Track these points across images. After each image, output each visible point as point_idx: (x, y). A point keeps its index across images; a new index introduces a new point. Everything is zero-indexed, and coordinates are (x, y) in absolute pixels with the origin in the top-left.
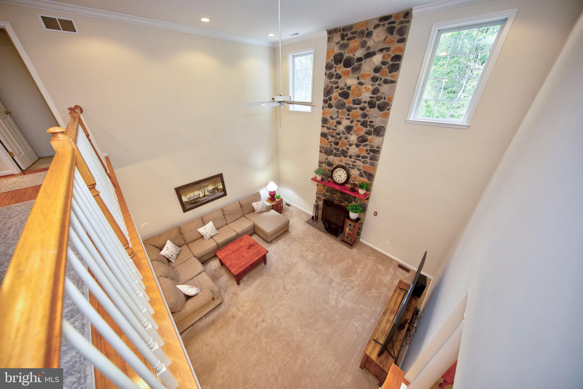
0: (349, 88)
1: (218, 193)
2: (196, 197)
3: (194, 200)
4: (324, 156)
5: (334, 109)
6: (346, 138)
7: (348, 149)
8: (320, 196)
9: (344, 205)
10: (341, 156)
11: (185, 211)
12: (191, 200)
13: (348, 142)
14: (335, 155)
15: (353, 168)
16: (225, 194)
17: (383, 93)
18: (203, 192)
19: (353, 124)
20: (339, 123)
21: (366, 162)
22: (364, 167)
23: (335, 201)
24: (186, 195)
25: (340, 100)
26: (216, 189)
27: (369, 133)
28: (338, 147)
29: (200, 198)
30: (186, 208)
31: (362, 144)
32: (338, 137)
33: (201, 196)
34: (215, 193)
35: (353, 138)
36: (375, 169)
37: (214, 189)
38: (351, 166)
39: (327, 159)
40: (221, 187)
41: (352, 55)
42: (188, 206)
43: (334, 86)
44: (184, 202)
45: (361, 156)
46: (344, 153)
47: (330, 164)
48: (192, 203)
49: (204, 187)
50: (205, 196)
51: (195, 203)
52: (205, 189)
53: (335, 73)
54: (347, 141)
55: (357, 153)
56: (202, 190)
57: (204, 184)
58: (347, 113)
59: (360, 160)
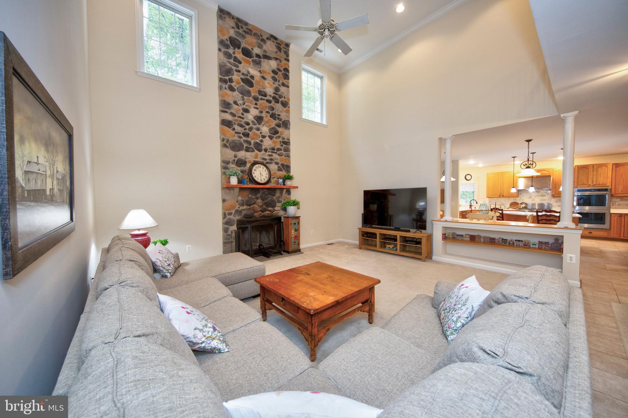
0: (252, 77)
4: (230, 154)
5: (236, 93)
6: (258, 129)
7: (262, 141)
8: (232, 217)
9: (268, 213)
10: (254, 151)
13: (261, 133)
14: (247, 150)
15: (271, 163)
17: (283, 93)
19: (264, 115)
20: (246, 111)
21: (282, 154)
22: (281, 160)
23: (256, 214)
25: (242, 86)
27: (279, 126)
28: (249, 139)
31: (275, 136)
32: (247, 127)
35: (265, 129)
36: (289, 161)
38: (268, 161)
39: (235, 156)
41: (250, 48)
43: (234, 68)
45: (276, 148)
46: (258, 147)
47: (241, 163)
53: (233, 55)
54: (259, 132)
55: (272, 146)
58: (255, 102)
59: (276, 153)
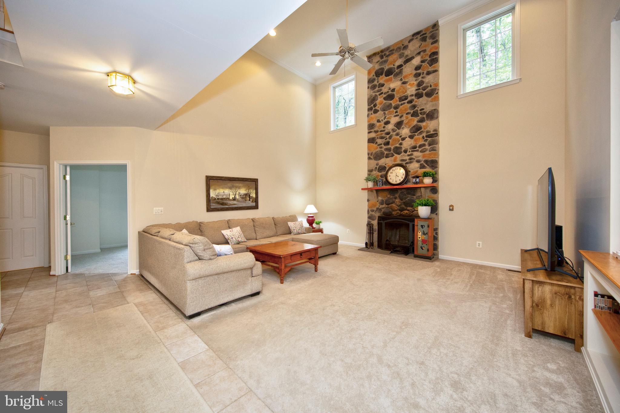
0: (393, 90)
1: (250, 202)
2: (224, 197)
3: (222, 199)
4: (374, 162)
5: (380, 113)
6: (397, 134)
7: (401, 144)
8: (373, 213)
9: (407, 213)
10: (394, 155)
11: (209, 209)
12: (219, 199)
13: (400, 137)
14: (387, 157)
15: (411, 163)
16: (256, 207)
17: (428, 83)
18: (234, 193)
19: (403, 119)
20: (387, 123)
21: (425, 150)
22: (424, 156)
23: (393, 213)
24: (215, 190)
25: (385, 103)
26: (248, 196)
27: (422, 120)
28: (389, 146)
29: (228, 199)
30: (211, 207)
31: (416, 134)
32: (388, 136)
33: (231, 198)
34: (246, 200)
35: (405, 131)
36: (437, 155)
37: (246, 195)
38: (408, 161)
39: (377, 165)
40: (254, 195)
41: (392, 66)
42: (214, 204)
43: (378, 94)
44: (211, 197)
45: (418, 145)
46: (398, 151)
47: (382, 169)
48: (218, 203)
49: (236, 187)
50: (235, 199)
51: (223, 204)
52: (236, 191)
53: (378, 84)
54: (398, 137)
55: (413, 145)
56: (234, 190)
57: (237, 184)
58: (395, 111)
59: (417, 151)
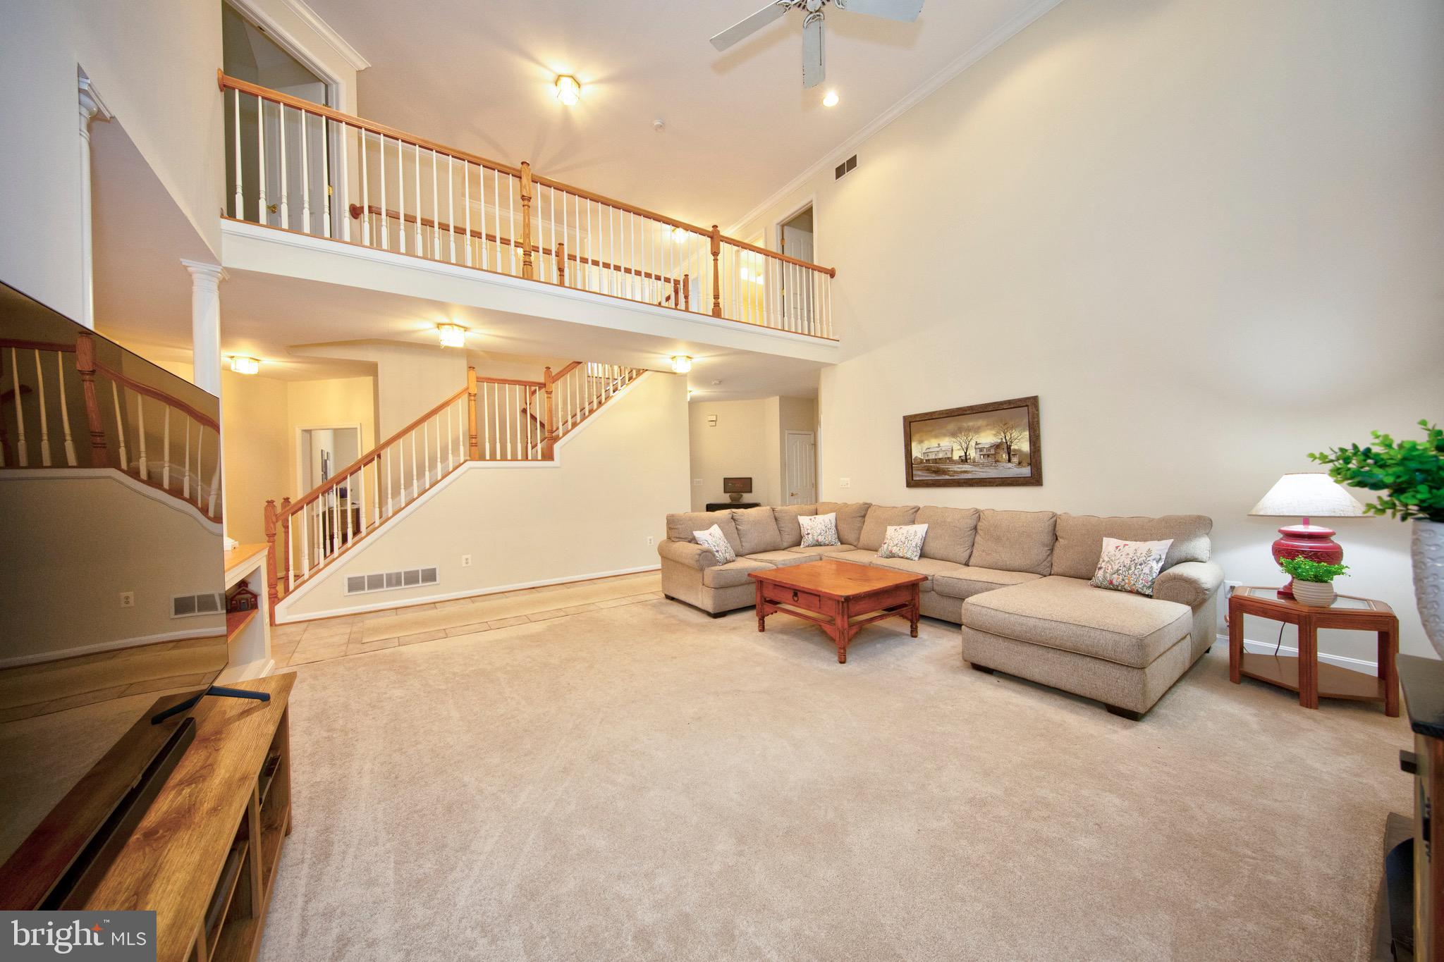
1: (1010, 465)
2: (941, 456)
3: (935, 461)
11: (912, 483)
12: (929, 460)
16: (1035, 479)
18: (964, 446)
24: (921, 442)
26: (1006, 450)
29: (950, 460)
30: (914, 479)
33: (956, 457)
34: (997, 461)
37: (997, 446)
40: (1024, 445)
42: (920, 473)
44: (913, 458)
48: (928, 469)
49: (969, 430)
50: (966, 459)
51: (937, 472)
52: (969, 438)
56: (962, 439)
57: (970, 422)
